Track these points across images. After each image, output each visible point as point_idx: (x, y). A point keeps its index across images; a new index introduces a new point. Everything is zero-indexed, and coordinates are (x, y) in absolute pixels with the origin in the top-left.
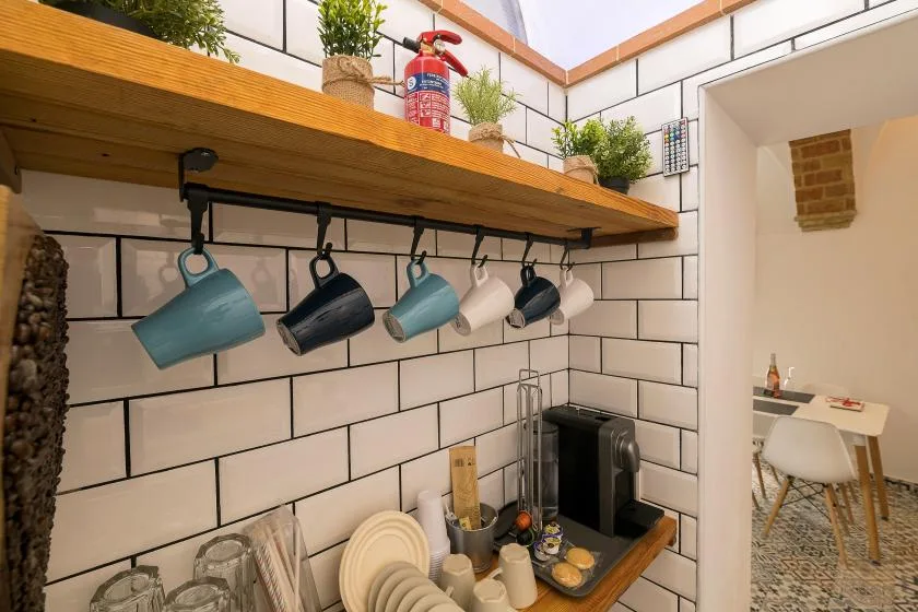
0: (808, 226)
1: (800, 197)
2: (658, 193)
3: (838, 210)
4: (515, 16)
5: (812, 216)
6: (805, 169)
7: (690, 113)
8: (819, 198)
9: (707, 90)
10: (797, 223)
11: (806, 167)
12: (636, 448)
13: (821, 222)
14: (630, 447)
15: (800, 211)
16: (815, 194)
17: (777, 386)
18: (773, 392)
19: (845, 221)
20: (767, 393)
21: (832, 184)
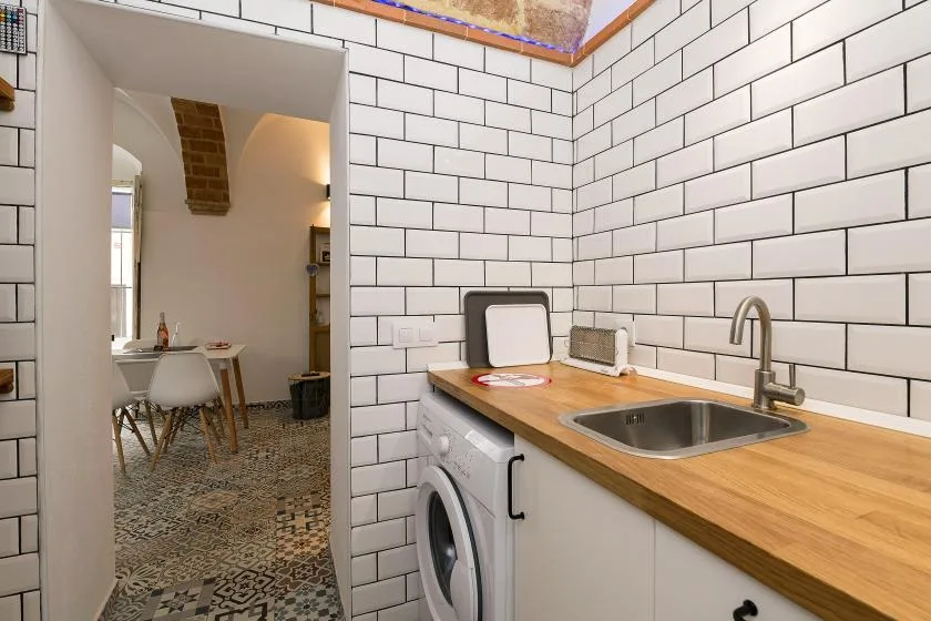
0: (195, 210)
1: (189, 183)
3: (218, 201)
5: (199, 202)
6: (193, 160)
7: (29, 8)
8: (204, 188)
10: (187, 206)
11: (193, 158)
13: (206, 208)
15: (190, 196)
16: (201, 184)
17: (166, 341)
18: (162, 347)
19: (223, 211)
20: (156, 348)
21: (214, 178)
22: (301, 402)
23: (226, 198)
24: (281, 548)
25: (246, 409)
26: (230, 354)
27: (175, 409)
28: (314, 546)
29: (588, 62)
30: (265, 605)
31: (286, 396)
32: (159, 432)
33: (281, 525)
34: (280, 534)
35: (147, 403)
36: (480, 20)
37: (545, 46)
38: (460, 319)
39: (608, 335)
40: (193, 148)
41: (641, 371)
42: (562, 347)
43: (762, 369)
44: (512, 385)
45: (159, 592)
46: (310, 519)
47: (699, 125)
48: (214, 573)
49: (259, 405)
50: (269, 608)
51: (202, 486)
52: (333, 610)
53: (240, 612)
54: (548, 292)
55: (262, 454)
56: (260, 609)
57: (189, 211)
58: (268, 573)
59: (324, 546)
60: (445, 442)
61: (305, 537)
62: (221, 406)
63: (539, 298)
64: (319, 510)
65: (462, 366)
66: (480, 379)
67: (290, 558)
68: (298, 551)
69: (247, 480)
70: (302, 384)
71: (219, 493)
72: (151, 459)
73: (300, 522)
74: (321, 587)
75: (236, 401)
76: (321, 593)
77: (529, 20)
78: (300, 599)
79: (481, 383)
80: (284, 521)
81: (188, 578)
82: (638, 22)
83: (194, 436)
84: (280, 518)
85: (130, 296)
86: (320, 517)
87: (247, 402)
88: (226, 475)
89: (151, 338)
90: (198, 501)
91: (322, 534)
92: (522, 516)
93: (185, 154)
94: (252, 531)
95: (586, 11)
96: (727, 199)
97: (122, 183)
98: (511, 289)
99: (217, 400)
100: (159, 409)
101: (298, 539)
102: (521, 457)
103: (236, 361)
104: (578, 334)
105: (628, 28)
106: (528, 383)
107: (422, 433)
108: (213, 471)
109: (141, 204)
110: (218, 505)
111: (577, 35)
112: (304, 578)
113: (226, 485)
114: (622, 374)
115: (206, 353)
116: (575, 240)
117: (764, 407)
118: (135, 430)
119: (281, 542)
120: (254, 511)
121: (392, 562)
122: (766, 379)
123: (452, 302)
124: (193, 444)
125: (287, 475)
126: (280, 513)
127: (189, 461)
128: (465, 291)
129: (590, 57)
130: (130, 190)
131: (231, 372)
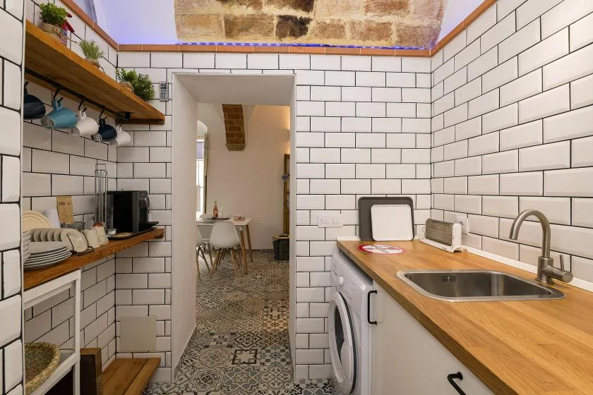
0: (230, 149)
1: (228, 135)
2: (158, 105)
3: (240, 143)
4: (91, 7)
5: (231, 145)
6: (229, 124)
7: (169, 81)
8: (233, 137)
9: (176, 75)
10: (226, 147)
12: (148, 199)
13: (235, 147)
14: (146, 199)
15: (228, 141)
16: (232, 135)
17: (217, 215)
18: (215, 218)
19: (242, 148)
20: (213, 219)
21: (238, 132)
22: (278, 251)
23: (244, 142)
24: (264, 325)
25: (252, 252)
26: (244, 223)
27: (220, 249)
28: (280, 327)
29: (440, 54)
30: (256, 350)
31: (271, 247)
32: (213, 259)
33: (265, 314)
34: (265, 317)
35: (209, 245)
36: (369, 43)
37: (411, 49)
38: (356, 212)
39: (448, 226)
40: (229, 118)
41: (471, 250)
42: (421, 231)
43: (544, 256)
44: (381, 252)
45: (212, 334)
46: (280, 313)
47: (509, 94)
48: (235, 331)
49: (258, 250)
50: (258, 351)
51: (231, 288)
52: (288, 360)
53: (246, 351)
54: (413, 197)
55: (259, 277)
56: (254, 352)
57: (227, 150)
58: (259, 335)
59: (286, 328)
60: (341, 280)
61: (277, 322)
62: (240, 249)
63: (407, 201)
64: (285, 309)
65: (357, 239)
66: (364, 247)
67: (269, 331)
68: (273, 328)
69: (251, 288)
70: (279, 240)
71: (238, 293)
72: (211, 273)
73: (275, 313)
74: (282, 348)
75: (247, 247)
76: (283, 351)
77: (400, 36)
78: (273, 351)
79: (363, 250)
80: (267, 312)
81: (224, 330)
82: (470, 29)
83: (228, 263)
84: (265, 310)
85: (202, 191)
86: (285, 313)
87: (253, 248)
88: (243, 285)
89: (211, 214)
90: (229, 295)
91: (285, 321)
92: (375, 323)
93: (225, 121)
94: (253, 314)
95: (439, 22)
96: (528, 142)
97: (199, 137)
98: (388, 196)
99: (238, 246)
100: (214, 249)
101: (273, 322)
102: (376, 292)
103: (247, 226)
104: (431, 224)
105: (464, 32)
106: (391, 252)
107: (333, 273)
108: (236, 282)
109: (207, 147)
110: (237, 299)
111: (433, 37)
112: (275, 342)
113: (242, 290)
114: (455, 251)
115: (233, 221)
116: (432, 164)
117: (544, 281)
118: (204, 257)
119: (265, 322)
120: (254, 304)
121: (317, 340)
122: (546, 263)
123: (351, 203)
124: (228, 267)
125: (270, 289)
126: (266, 307)
127: (226, 275)
128: (358, 197)
129: (441, 51)
130: (202, 140)
131: (245, 232)
